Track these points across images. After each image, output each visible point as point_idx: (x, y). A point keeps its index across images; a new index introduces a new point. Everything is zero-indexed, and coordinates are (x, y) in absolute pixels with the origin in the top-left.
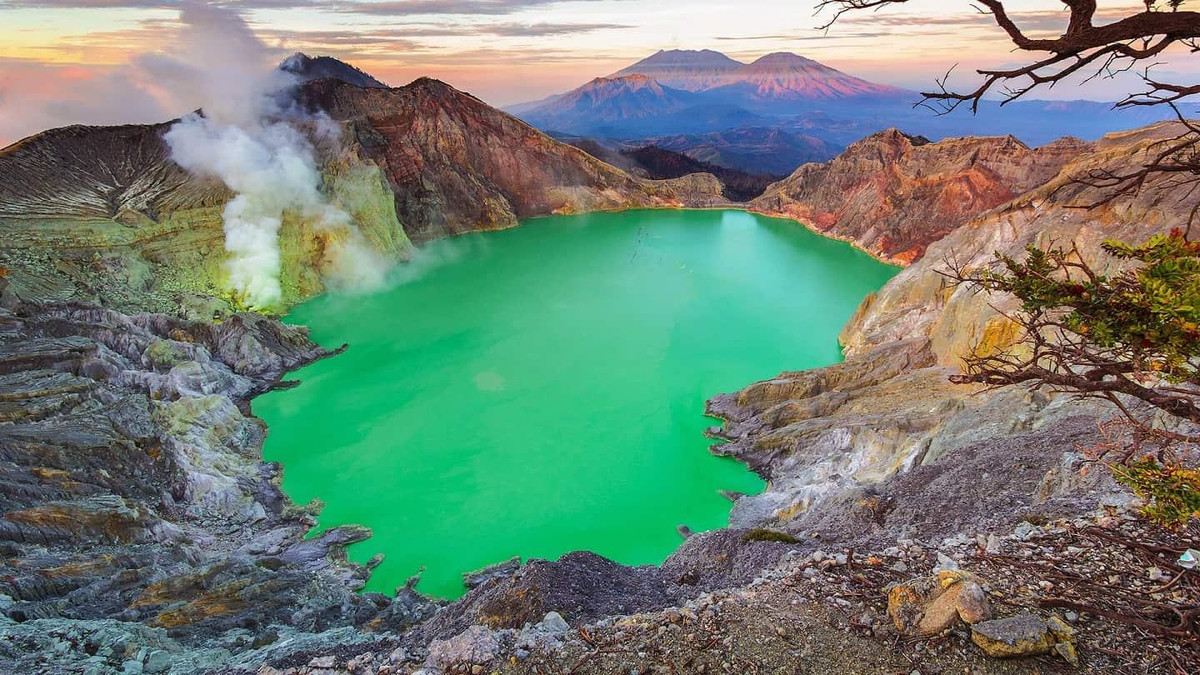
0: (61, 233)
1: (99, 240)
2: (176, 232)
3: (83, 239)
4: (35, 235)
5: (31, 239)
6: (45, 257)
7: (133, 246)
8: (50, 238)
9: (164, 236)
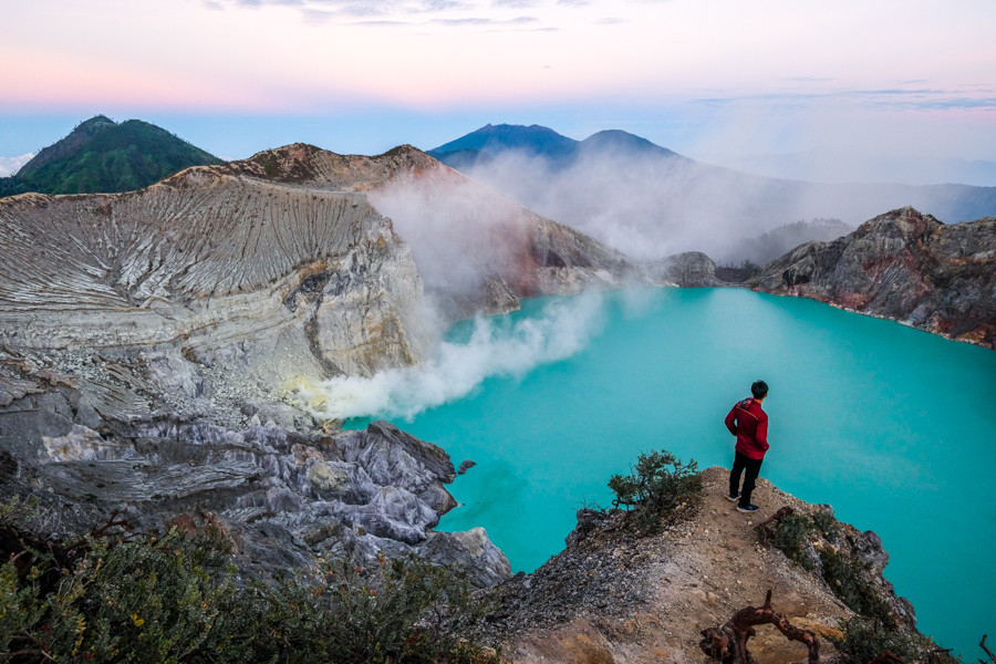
0: (101, 327)
1: (143, 336)
2: (215, 325)
3: (124, 335)
4: (73, 331)
5: (69, 337)
6: (89, 360)
7: (174, 343)
8: (90, 335)
9: (203, 330)
